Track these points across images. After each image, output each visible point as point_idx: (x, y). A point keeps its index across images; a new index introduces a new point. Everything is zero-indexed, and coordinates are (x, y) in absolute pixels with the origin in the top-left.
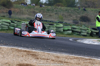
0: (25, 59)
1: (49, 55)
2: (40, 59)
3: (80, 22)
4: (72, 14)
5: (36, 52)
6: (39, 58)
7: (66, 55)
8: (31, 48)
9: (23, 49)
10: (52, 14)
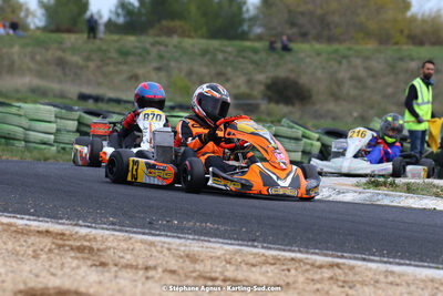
0: (47, 266)
1: (153, 249)
2: (116, 268)
3: (264, 105)
4: (229, 69)
5: (95, 238)
6: (111, 263)
7: (226, 247)
8: (68, 218)
9: (35, 224)
10: (140, 71)
